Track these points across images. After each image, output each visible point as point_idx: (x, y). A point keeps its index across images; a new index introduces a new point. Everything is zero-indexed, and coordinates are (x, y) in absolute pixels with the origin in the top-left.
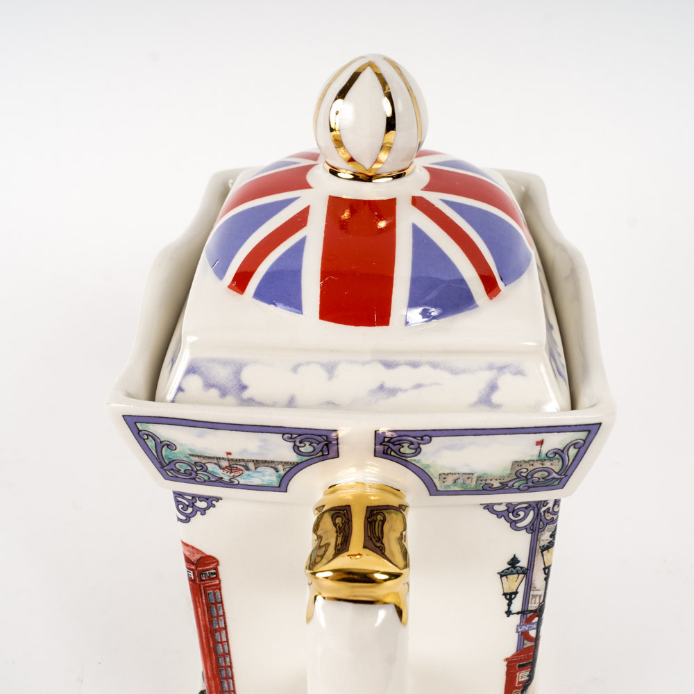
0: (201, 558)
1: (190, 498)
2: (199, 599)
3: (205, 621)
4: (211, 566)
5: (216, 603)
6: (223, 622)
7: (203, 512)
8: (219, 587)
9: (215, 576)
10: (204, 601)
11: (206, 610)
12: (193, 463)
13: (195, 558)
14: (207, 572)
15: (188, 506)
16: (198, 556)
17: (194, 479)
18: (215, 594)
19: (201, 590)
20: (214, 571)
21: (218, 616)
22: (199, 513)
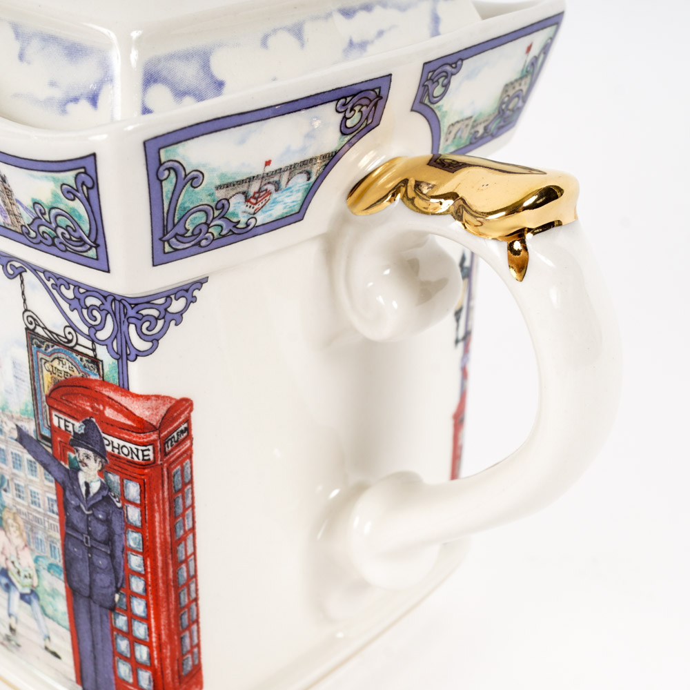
0: (168, 411)
1: (162, 301)
2: (158, 495)
3: (164, 534)
4: (183, 417)
5: (185, 485)
6: (190, 519)
7: (178, 317)
8: (188, 454)
9: (185, 434)
10: (166, 494)
11: (167, 510)
12: (213, 205)
13: (158, 418)
14: (175, 434)
15: (157, 319)
16: (163, 411)
17: (198, 244)
18: (183, 470)
19: (163, 476)
20: (186, 425)
21: (185, 509)
22: (173, 323)
